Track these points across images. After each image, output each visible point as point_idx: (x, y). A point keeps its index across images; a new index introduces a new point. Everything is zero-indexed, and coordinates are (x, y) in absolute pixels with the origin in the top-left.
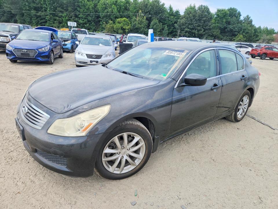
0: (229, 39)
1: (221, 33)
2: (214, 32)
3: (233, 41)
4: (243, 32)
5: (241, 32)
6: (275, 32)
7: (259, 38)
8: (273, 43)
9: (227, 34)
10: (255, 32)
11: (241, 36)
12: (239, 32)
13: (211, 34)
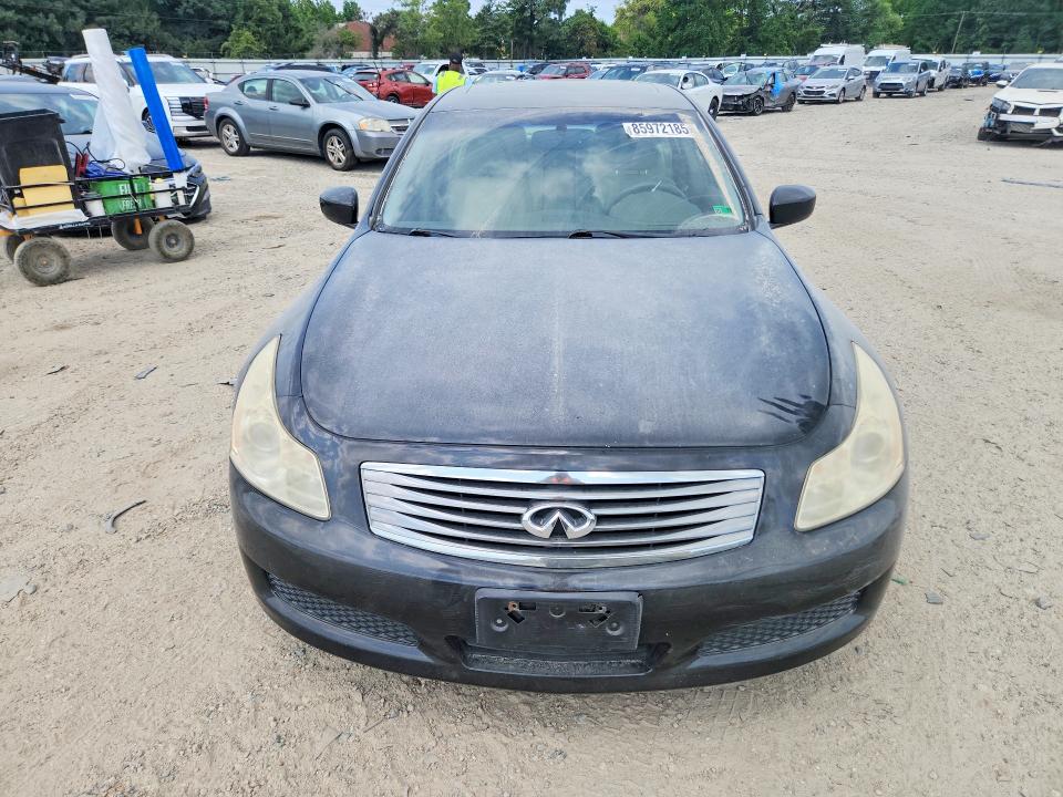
0: (207, 47)
1: (164, 23)
2: (133, 20)
3: (223, 56)
4: (247, 18)
5: (239, 18)
6: (337, 13)
7: (305, 39)
8: (355, 54)
9: (190, 29)
10: (286, 17)
11: (247, 33)
12: (231, 19)
13: (127, 32)
